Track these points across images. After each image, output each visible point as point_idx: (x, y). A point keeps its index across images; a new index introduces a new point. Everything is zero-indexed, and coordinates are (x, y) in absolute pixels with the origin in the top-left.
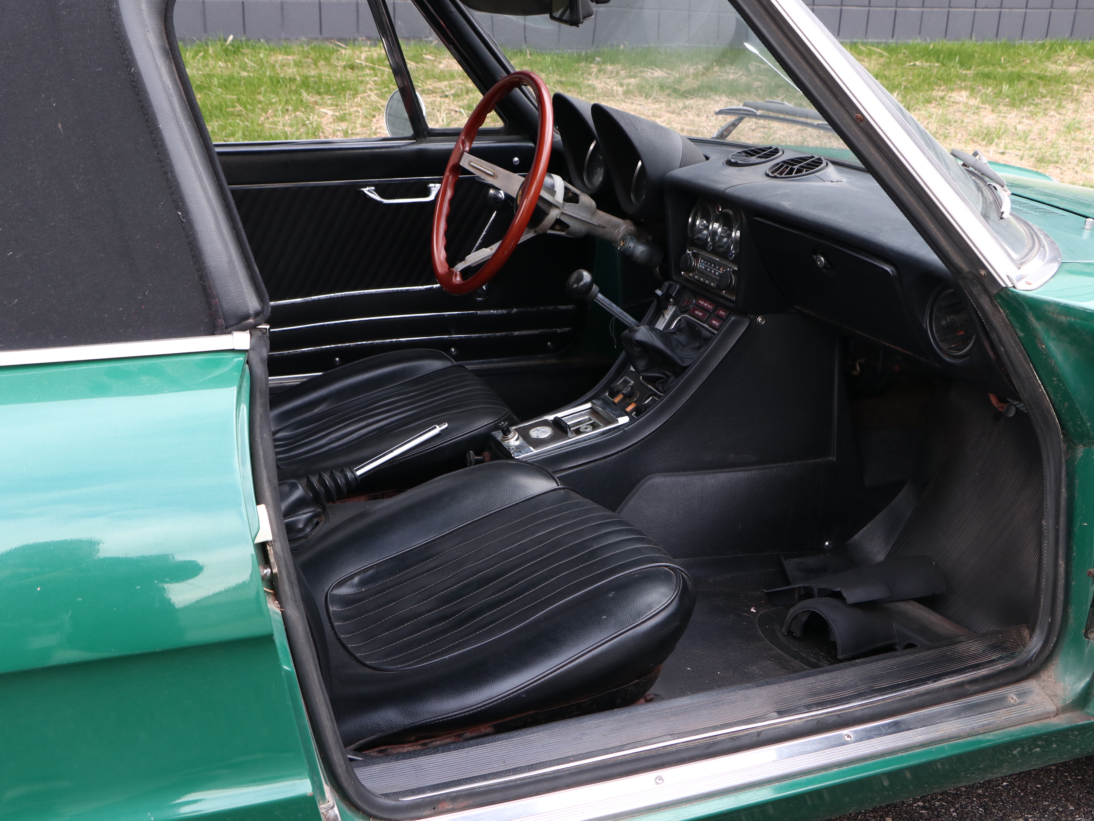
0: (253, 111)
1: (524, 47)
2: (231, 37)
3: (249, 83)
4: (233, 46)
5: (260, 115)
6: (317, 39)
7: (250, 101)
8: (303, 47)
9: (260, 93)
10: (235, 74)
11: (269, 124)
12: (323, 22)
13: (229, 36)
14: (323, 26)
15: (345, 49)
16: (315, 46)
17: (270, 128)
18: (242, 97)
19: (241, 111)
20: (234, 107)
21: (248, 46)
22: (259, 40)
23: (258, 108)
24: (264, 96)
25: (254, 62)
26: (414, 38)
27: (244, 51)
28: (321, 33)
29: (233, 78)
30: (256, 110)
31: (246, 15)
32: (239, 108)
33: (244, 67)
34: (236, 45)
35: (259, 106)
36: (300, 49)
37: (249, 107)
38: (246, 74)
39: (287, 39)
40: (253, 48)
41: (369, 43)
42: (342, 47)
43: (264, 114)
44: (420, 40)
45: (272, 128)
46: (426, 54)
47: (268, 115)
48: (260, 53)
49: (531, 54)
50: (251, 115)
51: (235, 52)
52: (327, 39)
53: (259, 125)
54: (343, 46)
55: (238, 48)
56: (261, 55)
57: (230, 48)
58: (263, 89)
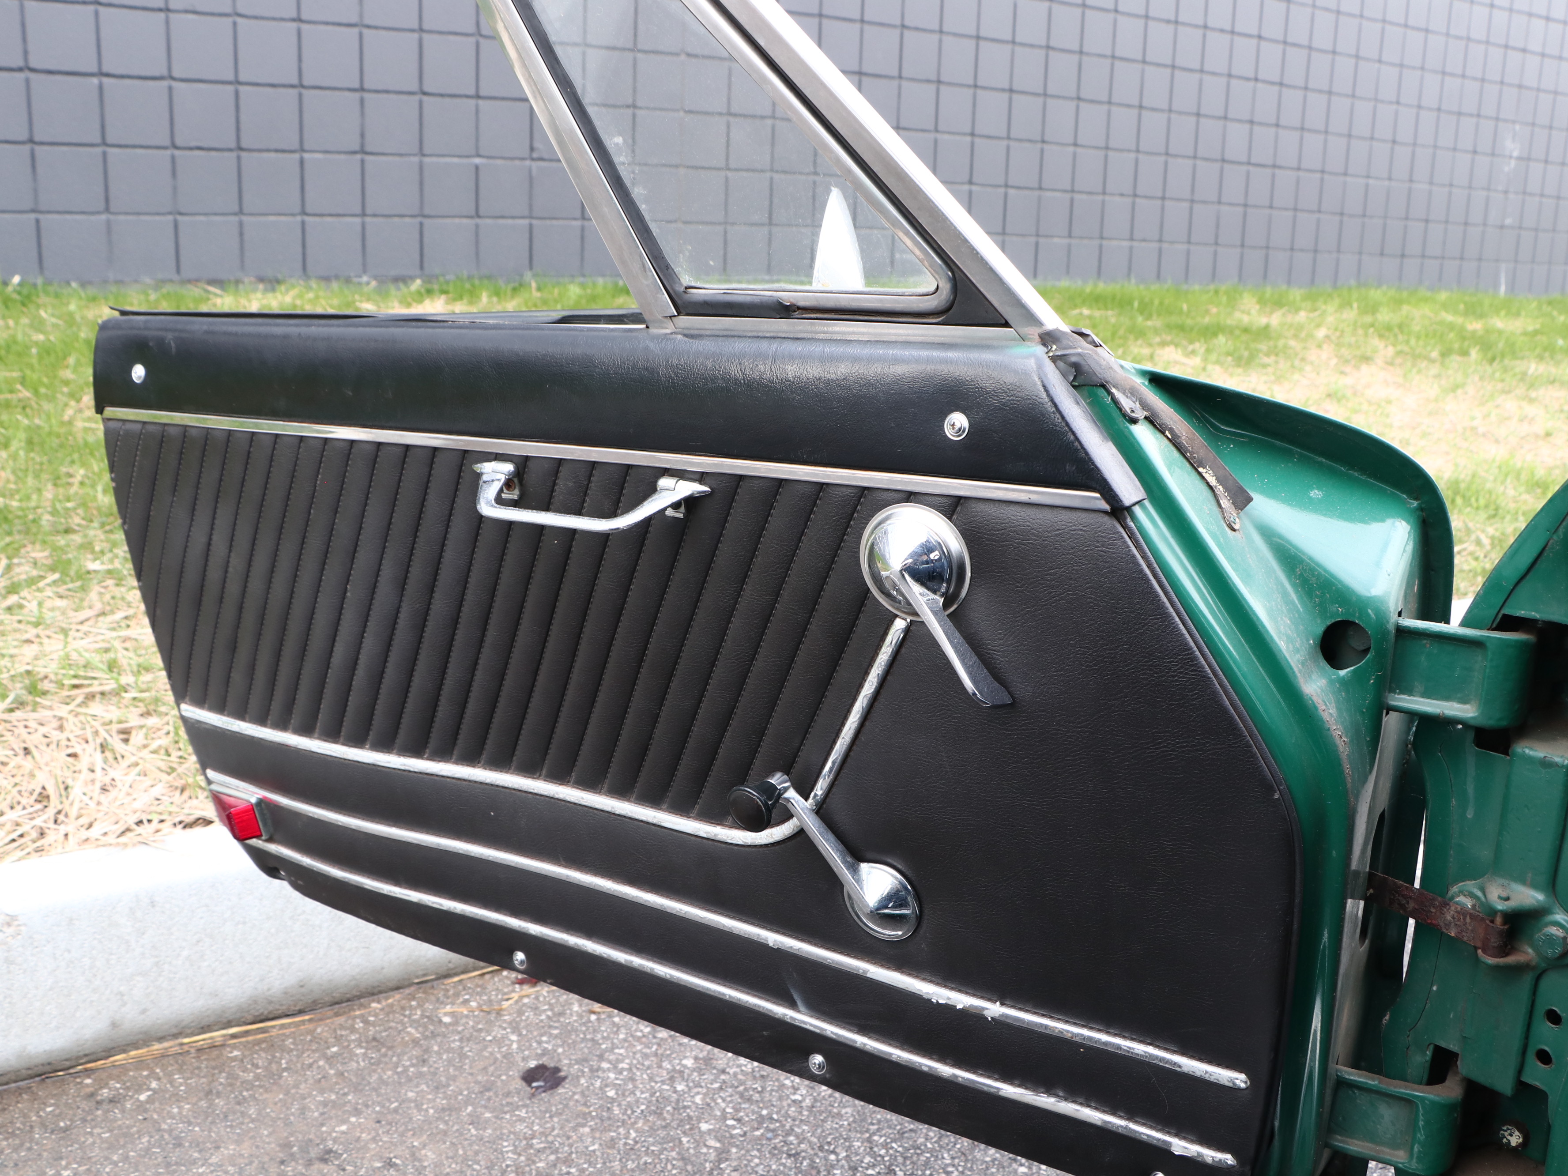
0: (51, 399)
1: (528, 275)
2: (16, 279)
3: (46, 350)
4: (19, 293)
5: (66, 405)
6: (171, 281)
7: (45, 380)
8: (147, 295)
9: (67, 367)
10: (20, 337)
11: (84, 420)
12: (183, 252)
13: (13, 276)
14: (183, 259)
15: (221, 296)
16: (168, 294)
17: (86, 430)
18: (28, 372)
19: (29, 399)
20: (11, 391)
21: (47, 293)
22: (68, 283)
23: (63, 393)
24: (75, 371)
25: (59, 317)
26: (337, 277)
27: (40, 301)
28: (178, 270)
29: (15, 342)
30: (59, 396)
31: (44, 242)
32: (26, 394)
33: (38, 325)
34: (25, 291)
35: (65, 390)
36: (142, 297)
37: (43, 390)
38: (41, 337)
39: (119, 282)
40: (57, 296)
41: (261, 286)
42: (216, 295)
43: (73, 403)
44: (348, 280)
45: (90, 429)
46: (361, 301)
47: (82, 405)
48: (68, 303)
49: (539, 289)
50: (47, 406)
51: (23, 304)
52: (189, 281)
53: (62, 423)
54: (218, 291)
55: (28, 297)
56: (72, 307)
57: (15, 296)
58: (71, 360)
